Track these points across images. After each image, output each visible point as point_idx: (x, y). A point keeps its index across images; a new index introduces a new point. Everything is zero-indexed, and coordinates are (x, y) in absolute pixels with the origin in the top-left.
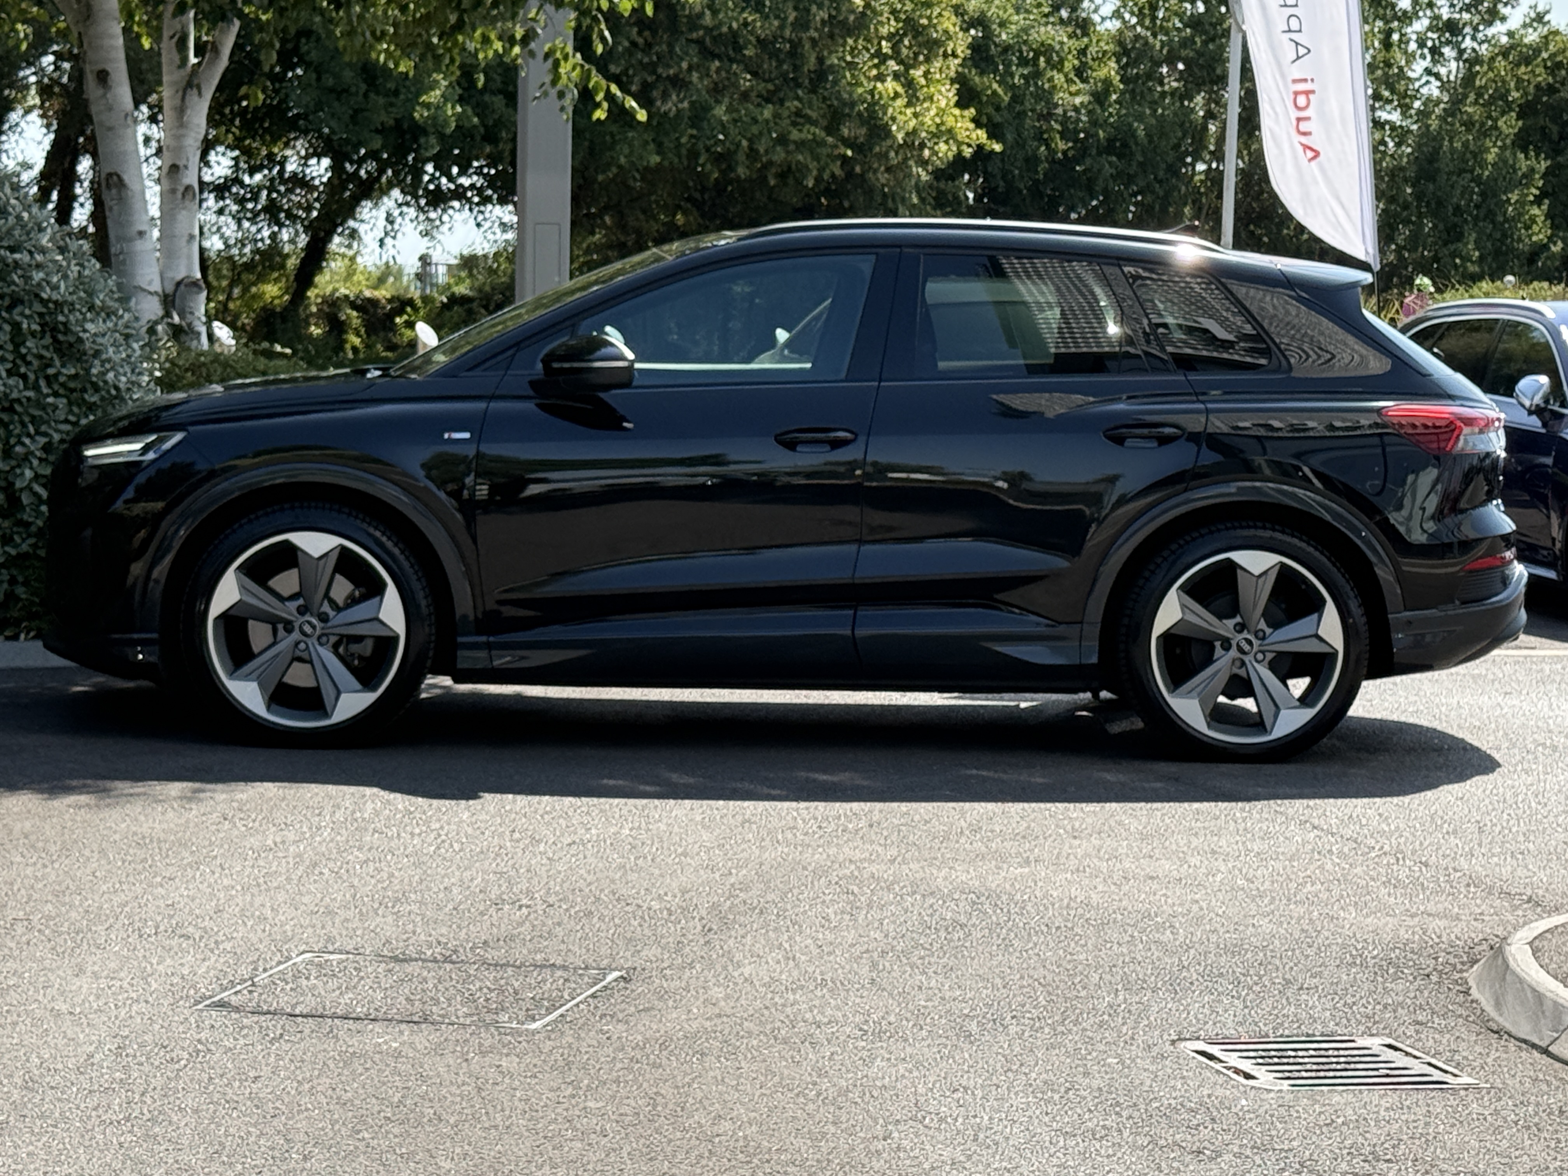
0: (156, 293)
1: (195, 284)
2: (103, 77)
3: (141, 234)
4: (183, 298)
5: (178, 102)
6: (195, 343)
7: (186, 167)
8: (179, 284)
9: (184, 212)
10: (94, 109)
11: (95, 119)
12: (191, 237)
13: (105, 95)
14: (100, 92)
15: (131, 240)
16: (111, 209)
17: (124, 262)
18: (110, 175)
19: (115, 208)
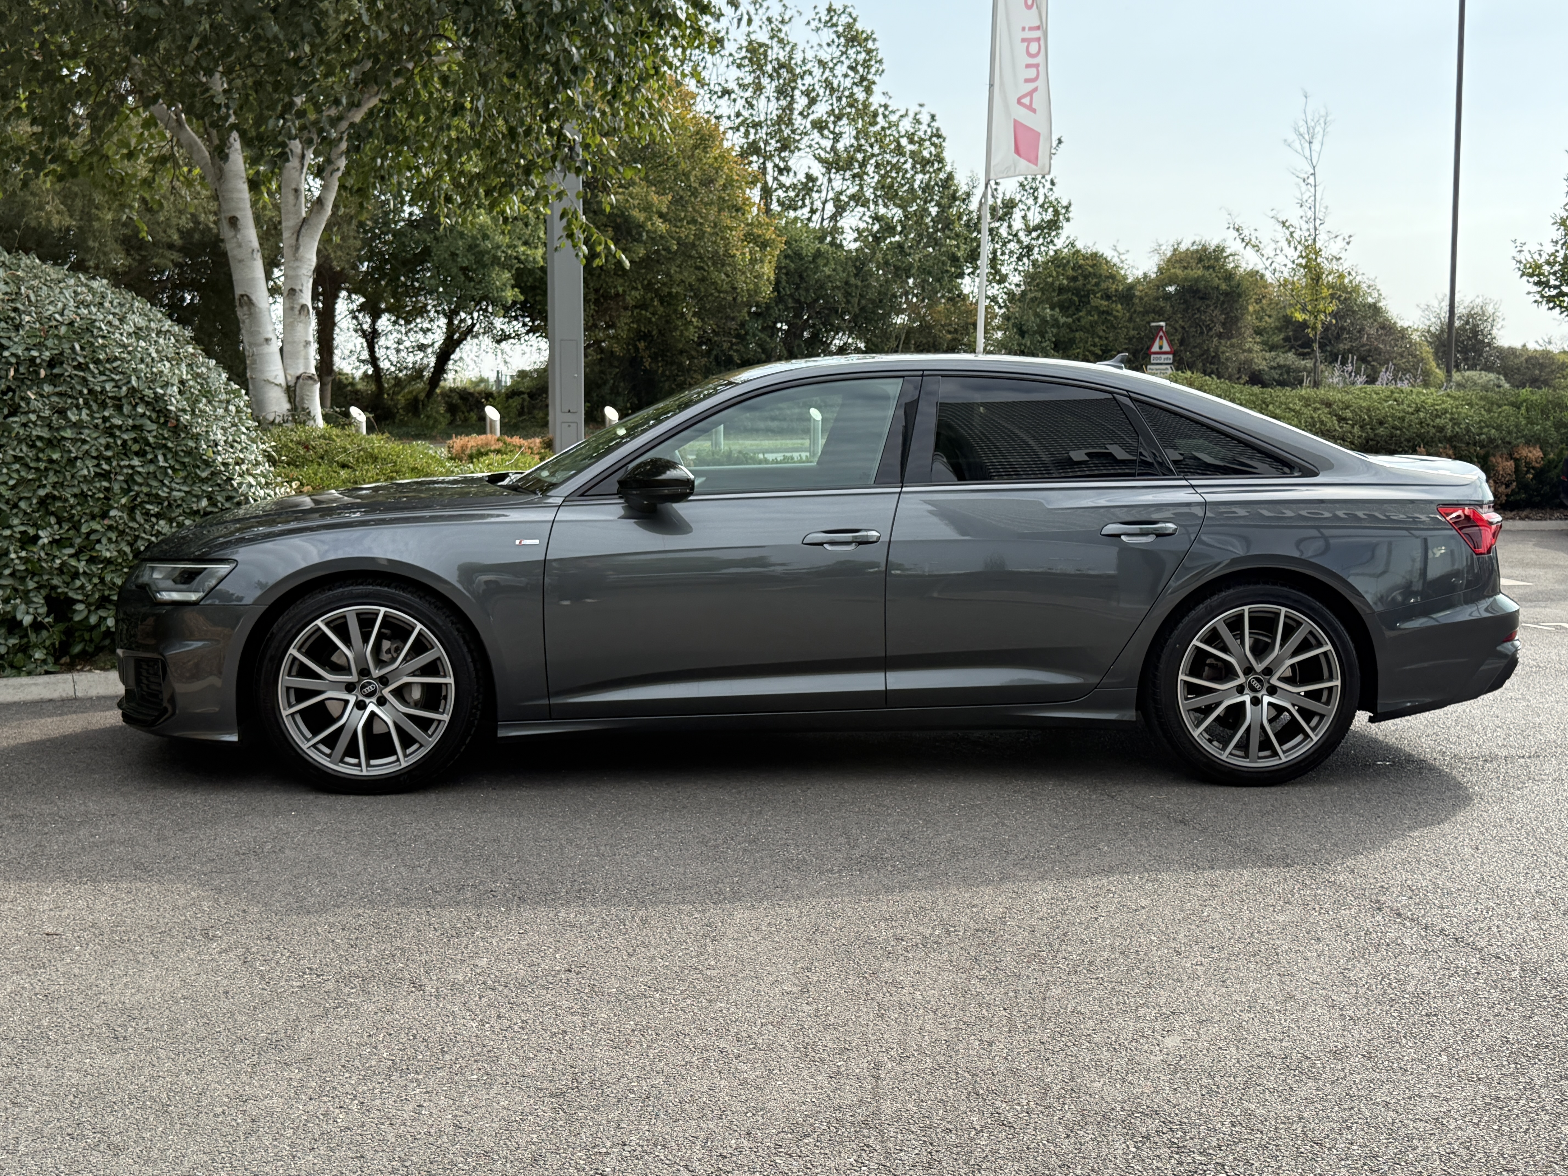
0: (280, 385)
1: (310, 378)
2: (234, 222)
3: (267, 340)
4: (302, 389)
5: (293, 242)
6: (312, 422)
7: (301, 291)
8: (298, 378)
9: (301, 325)
10: (228, 247)
11: (230, 254)
12: (307, 343)
13: (235, 236)
14: (232, 233)
15: (260, 345)
16: (244, 322)
17: (254, 362)
18: (242, 296)
19: (247, 321)
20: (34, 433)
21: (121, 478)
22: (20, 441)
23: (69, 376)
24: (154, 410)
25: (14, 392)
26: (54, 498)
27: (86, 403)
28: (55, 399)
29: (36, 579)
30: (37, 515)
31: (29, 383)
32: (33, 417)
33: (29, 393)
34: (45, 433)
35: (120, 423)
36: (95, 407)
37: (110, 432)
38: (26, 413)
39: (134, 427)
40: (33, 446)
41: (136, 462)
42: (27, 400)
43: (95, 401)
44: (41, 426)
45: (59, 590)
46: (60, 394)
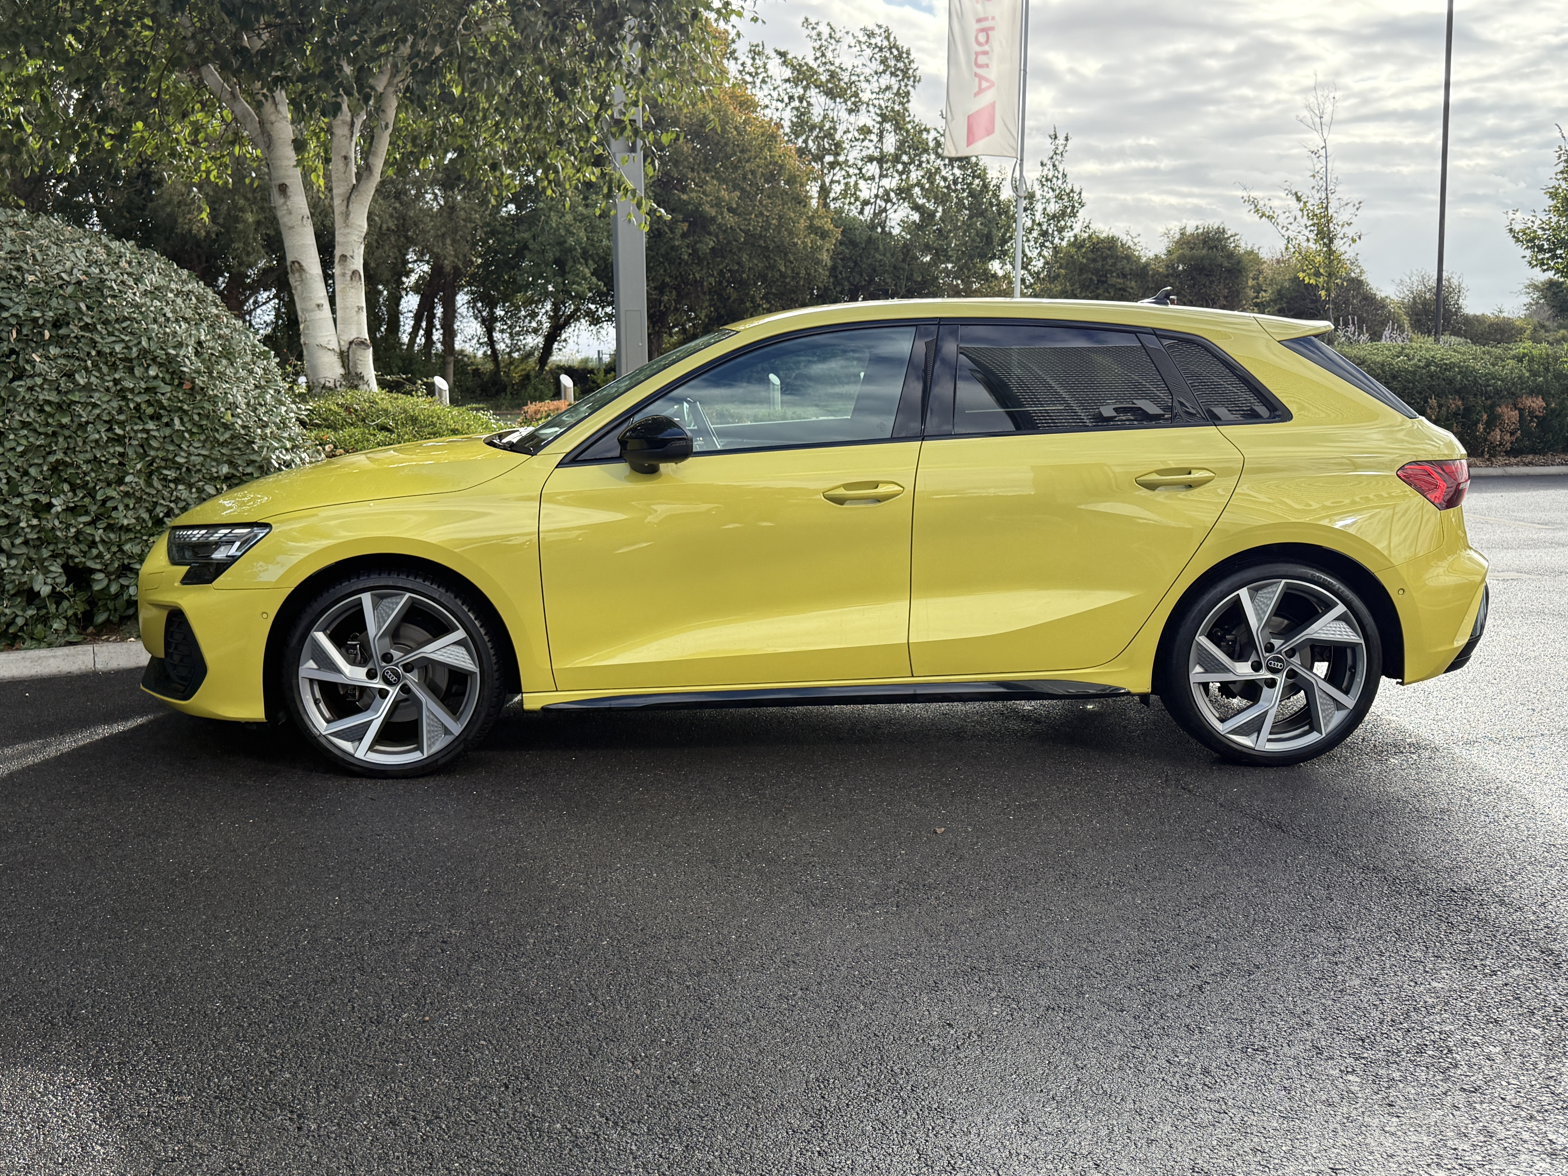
0: (333, 350)
1: (362, 343)
2: (283, 189)
3: (318, 306)
4: (354, 354)
5: (344, 208)
6: (364, 386)
7: (352, 257)
8: (351, 343)
9: (353, 290)
10: (279, 214)
11: (281, 221)
12: (360, 308)
13: (285, 203)
14: (282, 201)
15: (312, 311)
16: (295, 289)
17: (307, 328)
18: (293, 262)
19: (299, 288)
20: (41, 397)
21: (135, 443)
22: (28, 406)
23: (76, 337)
24: (167, 371)
25: (18, 354)
26: (66, 465)
27: (95, 365)
28: (61, 361)
29: (51, 547)
30: (49, 482)
31: (34, 345)
32: (39, 381)
33: (34, 355)
34: (53, 397)
35: (132, 385)
36: (105, 369)
37: (122, 394)
38: (32, 376)
39: (147, 390)
40: (41, 411)
41: (151, 425)
42: (31, 362)
43: (106, 363)
44: (50, 390)
45: (77, 560)
46: (67, 356)
